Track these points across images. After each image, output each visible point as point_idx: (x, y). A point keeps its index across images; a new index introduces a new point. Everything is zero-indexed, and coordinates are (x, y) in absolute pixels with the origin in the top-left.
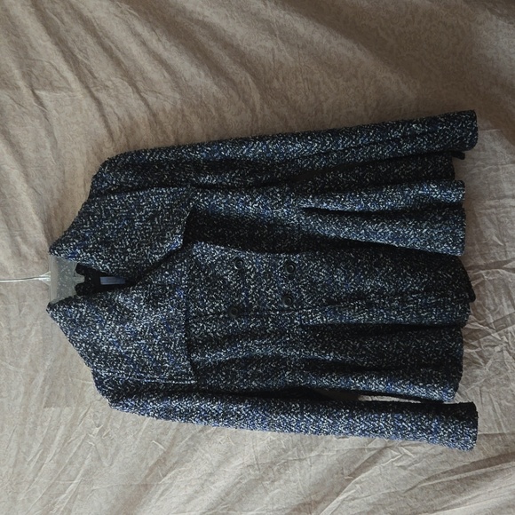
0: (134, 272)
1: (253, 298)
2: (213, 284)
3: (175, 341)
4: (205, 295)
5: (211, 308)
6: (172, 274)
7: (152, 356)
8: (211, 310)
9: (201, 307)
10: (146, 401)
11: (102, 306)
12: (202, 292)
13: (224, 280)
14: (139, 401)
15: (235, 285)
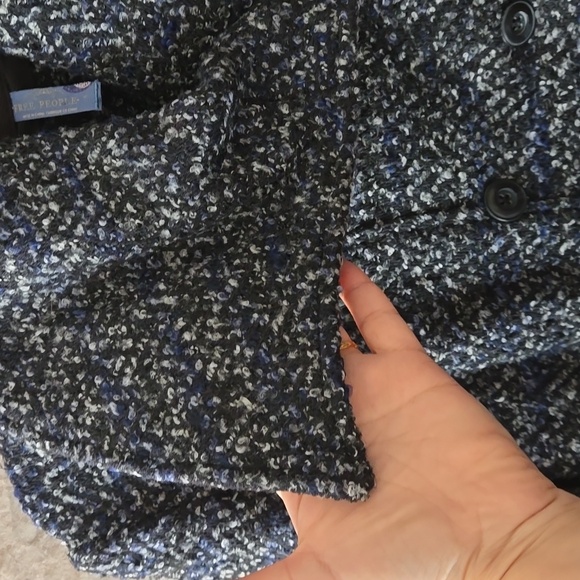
0: (141, 43)
1: (562, 149)
2: (429, 99)
3: (293, 300)
4: (404, 139)
5: (426, 186)
6: (293, 49)
7: (190, 362)
8: (426, 198)
9: (389, 187)
10: (207, 535)
11: (36, 179)
12: (392, 130)
13: (465, 87)
14: (181, 537)
15: (502, 103)
